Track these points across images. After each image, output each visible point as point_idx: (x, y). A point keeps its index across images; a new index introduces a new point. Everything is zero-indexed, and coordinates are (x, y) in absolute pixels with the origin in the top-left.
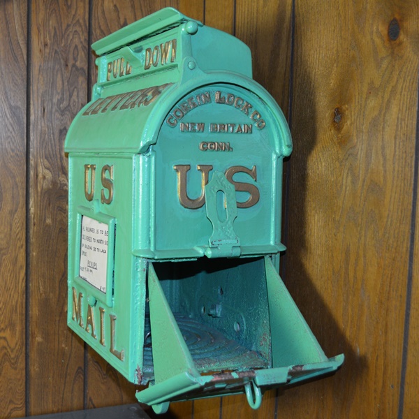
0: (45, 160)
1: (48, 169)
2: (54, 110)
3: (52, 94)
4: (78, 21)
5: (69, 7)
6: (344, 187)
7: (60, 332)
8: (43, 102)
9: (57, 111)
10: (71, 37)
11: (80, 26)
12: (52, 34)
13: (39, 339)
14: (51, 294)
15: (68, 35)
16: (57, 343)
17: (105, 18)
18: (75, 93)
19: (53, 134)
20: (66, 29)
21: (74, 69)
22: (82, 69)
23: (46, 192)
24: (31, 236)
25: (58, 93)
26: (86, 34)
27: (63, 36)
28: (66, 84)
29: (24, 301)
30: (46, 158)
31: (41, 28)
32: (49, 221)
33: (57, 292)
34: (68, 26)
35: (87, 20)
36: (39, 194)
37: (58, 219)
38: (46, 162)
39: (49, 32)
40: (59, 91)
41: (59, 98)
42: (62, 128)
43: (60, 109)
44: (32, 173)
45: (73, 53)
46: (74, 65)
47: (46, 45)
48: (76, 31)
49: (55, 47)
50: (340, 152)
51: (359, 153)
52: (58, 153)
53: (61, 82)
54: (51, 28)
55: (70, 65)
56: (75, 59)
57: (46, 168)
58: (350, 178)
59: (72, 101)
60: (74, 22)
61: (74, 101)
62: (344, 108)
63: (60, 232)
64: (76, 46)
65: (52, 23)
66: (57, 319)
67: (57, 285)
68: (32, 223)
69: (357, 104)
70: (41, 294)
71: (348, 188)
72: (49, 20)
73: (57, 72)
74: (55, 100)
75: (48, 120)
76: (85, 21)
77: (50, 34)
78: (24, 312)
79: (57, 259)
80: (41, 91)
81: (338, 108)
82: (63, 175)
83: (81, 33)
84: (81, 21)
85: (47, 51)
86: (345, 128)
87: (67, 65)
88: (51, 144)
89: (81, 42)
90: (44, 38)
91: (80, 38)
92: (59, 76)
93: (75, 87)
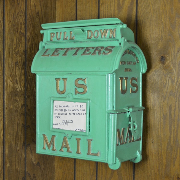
0: (10, 77)
1: (11, 81)
2: (13, 53)
3: (13, 46)
4: (22, 10)
5: (18, 4)
6: (167, 84)
7: (16, 161)
8: (9, 49)
9: (14, 53)
10: (19, 18)
11: (23, 13)
12: (13, 17)
13: (8, 165)
14: (13, 142)
15: (18, 17)
16: (15, 166)
17: (31, 10)
18: (21, 45)
19: (13, 64)
20: (18, 15)
21: (20, 33)
22: (23, 33)
23: (10, 92)
24: (5, 114)
25: (15, 45)
26: (24, 17)
27: (16, 18)
28: (18, 40)
29: (3, 146)
30: (11, 76)
31: (9, 14)
32: (12, 107)
33: (15, 141)
34: (18, 13)
35: (25, 10)
36: (8, 93)
37: (15, 105)
38: (11, 78)
39: (11, 15)
40: (15, 44)
41: (15, 47)
42: (16, 61)
43: (15, 52)
44: (5, 83)
45: (20, 26)
46: (20, 32)
47: (10, 22)
48: (21, 15)
49: (14, 23)
50: (165, 71)
51: (174, 72)
52: (15, 73)
53: (16, 40)
54: (12, 13)
55: (19, 31)
56: (21, 29)
57: (10, 81)
58: (170, 81)
59: (20, 49)
60: (20, 11)
61: (21, 49)
62: (166, 56)
63: (16, 112)
64: (21, 23)
65: (13, 11)
66: (15, 154)
67: (15, 138)
68: (6, 108)
69: (172, 55)
70: (9, 143)
71: (169, 84)
72: (11, 10)
73: (14, 35)
74: (14, 48)
75: (11, 58)
76: (24, 11)
77: (11, 16)
78: (3, 152)
79: (15, 125)
80: (8, 44)
81: (163, 56)
82: (17, 84)
83: (23, 17)
84: (23, 11)
85: (11, 24)
86: (167, 63)
87: (18, 32)
88: (12, 69)
89: (23, 21)
90: (10, 18)
91: (22, 19)
92: (15, 36)
93: (21, 42)
